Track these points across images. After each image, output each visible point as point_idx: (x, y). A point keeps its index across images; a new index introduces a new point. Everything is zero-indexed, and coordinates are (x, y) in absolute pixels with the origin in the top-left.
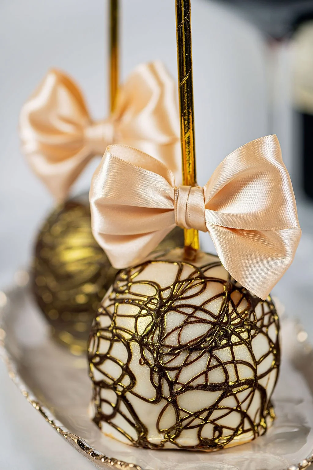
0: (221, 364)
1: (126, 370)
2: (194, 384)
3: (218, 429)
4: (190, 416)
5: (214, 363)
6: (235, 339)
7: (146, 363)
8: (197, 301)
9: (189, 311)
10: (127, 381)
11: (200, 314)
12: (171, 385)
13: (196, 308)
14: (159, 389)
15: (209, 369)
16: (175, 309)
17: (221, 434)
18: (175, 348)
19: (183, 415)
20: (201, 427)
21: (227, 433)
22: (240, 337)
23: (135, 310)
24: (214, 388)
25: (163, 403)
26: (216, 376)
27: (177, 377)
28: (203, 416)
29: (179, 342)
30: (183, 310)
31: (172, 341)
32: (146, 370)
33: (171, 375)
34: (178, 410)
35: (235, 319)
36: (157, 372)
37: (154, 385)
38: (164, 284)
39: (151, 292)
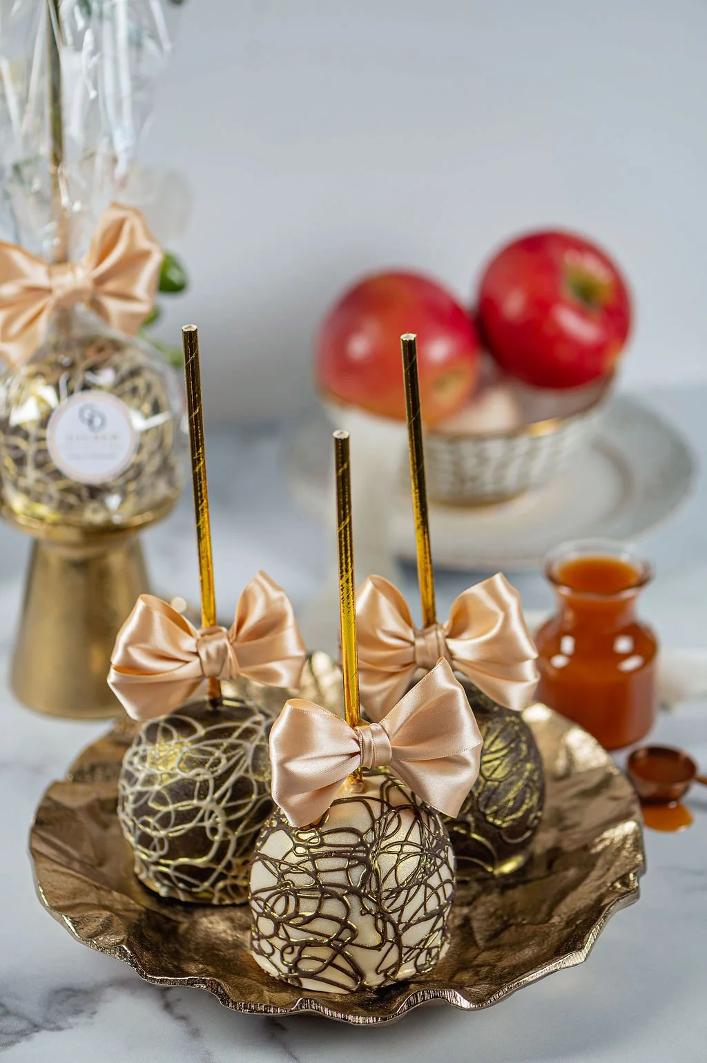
0: (434, 891)
1: (344, 925)
2: (416, 918)
4: (411, 948)
5: (429, 891)
7: (369, 912)
8: (400, 836)
9: (397, 848)
10: (346, 935)
11: (407, 848)
12: (395, 927)
13: (402, 844)
14: (384, 935)
15: (426, 899)
16: (382, 851)
18: (392, 892)
19: (405, 950)
20: (418, 956)
23: (341, 863)
24: (430, 916)
25: (388, 945)
26: (432, 905)
27: (400, 916)
28: (421, 946)
29: (397, 883)
30: (390, 849)
31: (390, 884)
32: (369, 919)
33: (395, 917)
36: (381, 918)
37: (378, 932)
38: (362, 829)
39: (351, 839)
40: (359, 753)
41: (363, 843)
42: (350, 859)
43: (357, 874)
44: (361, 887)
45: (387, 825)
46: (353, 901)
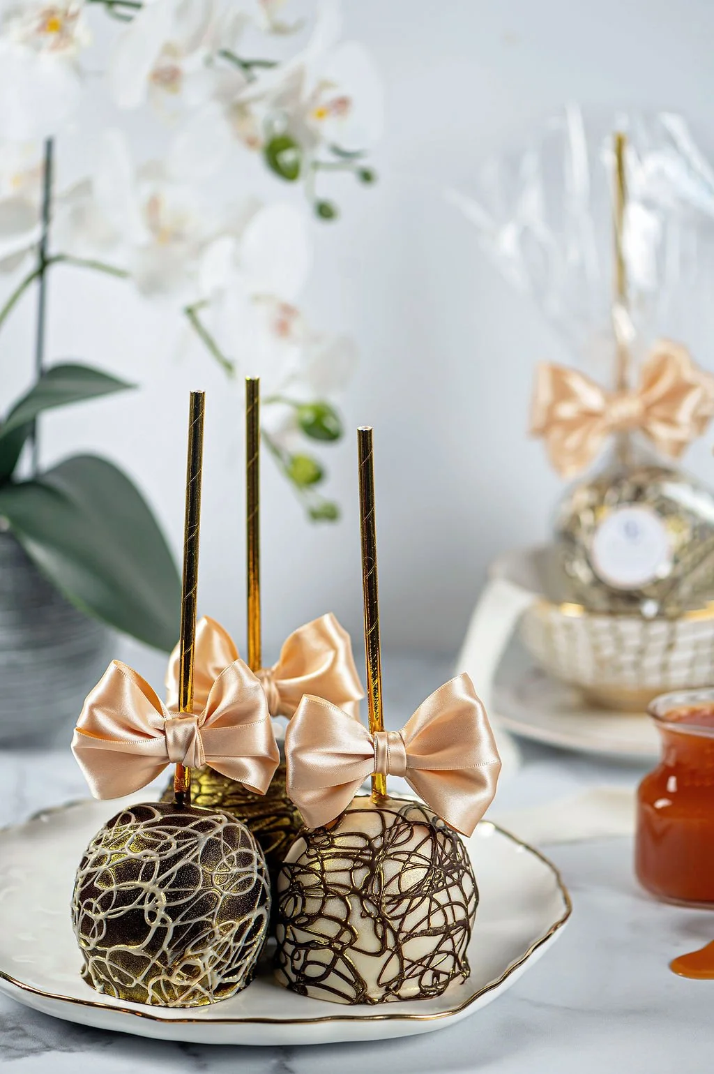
0: (441, 907)
1: (345, 925)
2: (418, 930)
3: (436, 974)
4: (413, 963)
5: (434, 906)
6: (449, 881)
7: (369, 915)
8: (409, 847)
9: (405, 857)
10: (346, 938)
11: (414, 859)
12: (396, 935)
13: (410, 854)
14: (383, 940)
15: (430, 913)
16: (388, 857)
17: (438, 979)
18: (394, 897)
19: (406, 964)
20: (422, 974)
21: (443, 978)
22: (453, 878)
23: (348, 864)
24: (435, 932)
25: (388, 954)
26: (437, 921)
27: (401, 924)
28: (425, 963)
29: (400, 890)
30: (397, 857)
31: (393, 889)
32: (368, 923)
33: (395, 924)
34: (402, 959)
35: (445, 860)
36: (381, 922)
37: (378, 937)
38: (372, 834)
39: (360, 843)
40: (372, 756)
41: (370, 847)
42: (355, 860)
43: (360, 876)
44: (363, 889)
45: (398, 834)
46: (354, 902)
